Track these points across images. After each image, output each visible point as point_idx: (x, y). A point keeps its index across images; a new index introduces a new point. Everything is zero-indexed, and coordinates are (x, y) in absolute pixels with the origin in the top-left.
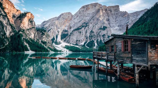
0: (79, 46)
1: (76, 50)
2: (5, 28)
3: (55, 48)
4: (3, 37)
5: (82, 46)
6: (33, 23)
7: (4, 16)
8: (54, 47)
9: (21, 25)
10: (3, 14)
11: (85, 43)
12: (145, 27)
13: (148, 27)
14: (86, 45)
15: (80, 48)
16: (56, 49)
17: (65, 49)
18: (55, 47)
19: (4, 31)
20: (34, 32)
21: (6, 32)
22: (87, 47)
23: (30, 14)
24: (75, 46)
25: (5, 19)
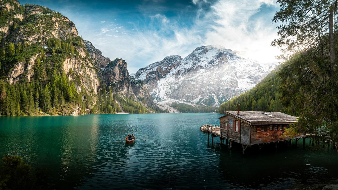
0: (192, 103)
1: (188, 109)
2: (92, 83)
3: (157, 107)
4: (91, 95)
5: (197, 104)
6: (126, 72)
7: (91, 68)
8: (155, 105)
9: (111, 77)
10: (90, 66)
11: (201, 99)
12: (276, 84)
13: (279, 83)
14: (203, 102)
15: (194, 107)
16: (158, 109)
17: (172, 108)
18: (157, 105)
19: (91, 87)
20: (127, 85)
21: (93, 88)
22: (204, 105)
23: (121, 61)
24: (187, 103)
25: (92, 72)
